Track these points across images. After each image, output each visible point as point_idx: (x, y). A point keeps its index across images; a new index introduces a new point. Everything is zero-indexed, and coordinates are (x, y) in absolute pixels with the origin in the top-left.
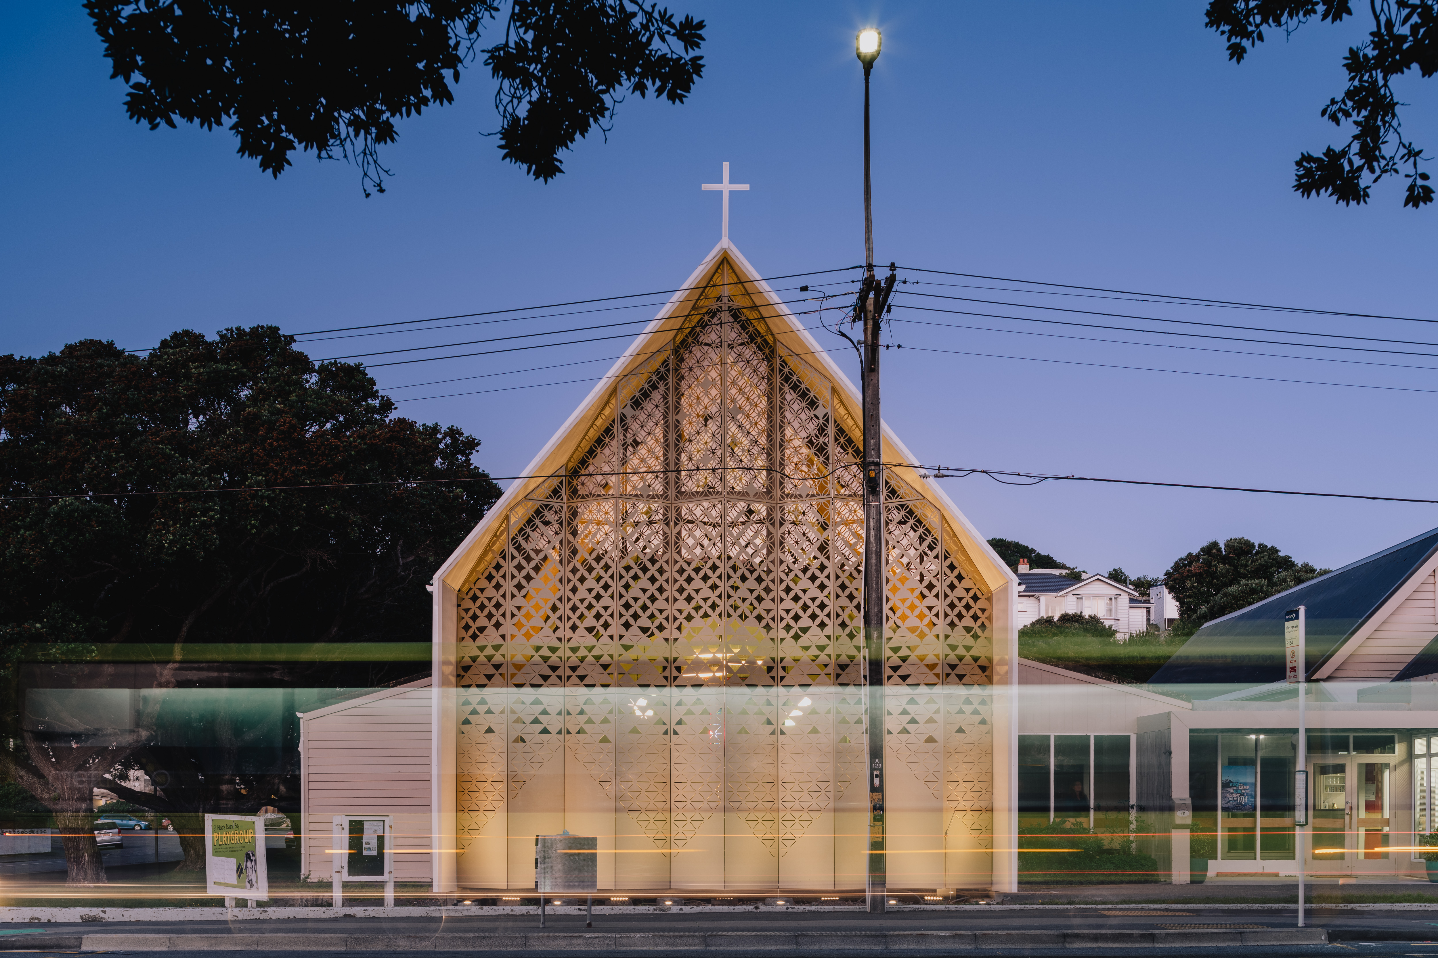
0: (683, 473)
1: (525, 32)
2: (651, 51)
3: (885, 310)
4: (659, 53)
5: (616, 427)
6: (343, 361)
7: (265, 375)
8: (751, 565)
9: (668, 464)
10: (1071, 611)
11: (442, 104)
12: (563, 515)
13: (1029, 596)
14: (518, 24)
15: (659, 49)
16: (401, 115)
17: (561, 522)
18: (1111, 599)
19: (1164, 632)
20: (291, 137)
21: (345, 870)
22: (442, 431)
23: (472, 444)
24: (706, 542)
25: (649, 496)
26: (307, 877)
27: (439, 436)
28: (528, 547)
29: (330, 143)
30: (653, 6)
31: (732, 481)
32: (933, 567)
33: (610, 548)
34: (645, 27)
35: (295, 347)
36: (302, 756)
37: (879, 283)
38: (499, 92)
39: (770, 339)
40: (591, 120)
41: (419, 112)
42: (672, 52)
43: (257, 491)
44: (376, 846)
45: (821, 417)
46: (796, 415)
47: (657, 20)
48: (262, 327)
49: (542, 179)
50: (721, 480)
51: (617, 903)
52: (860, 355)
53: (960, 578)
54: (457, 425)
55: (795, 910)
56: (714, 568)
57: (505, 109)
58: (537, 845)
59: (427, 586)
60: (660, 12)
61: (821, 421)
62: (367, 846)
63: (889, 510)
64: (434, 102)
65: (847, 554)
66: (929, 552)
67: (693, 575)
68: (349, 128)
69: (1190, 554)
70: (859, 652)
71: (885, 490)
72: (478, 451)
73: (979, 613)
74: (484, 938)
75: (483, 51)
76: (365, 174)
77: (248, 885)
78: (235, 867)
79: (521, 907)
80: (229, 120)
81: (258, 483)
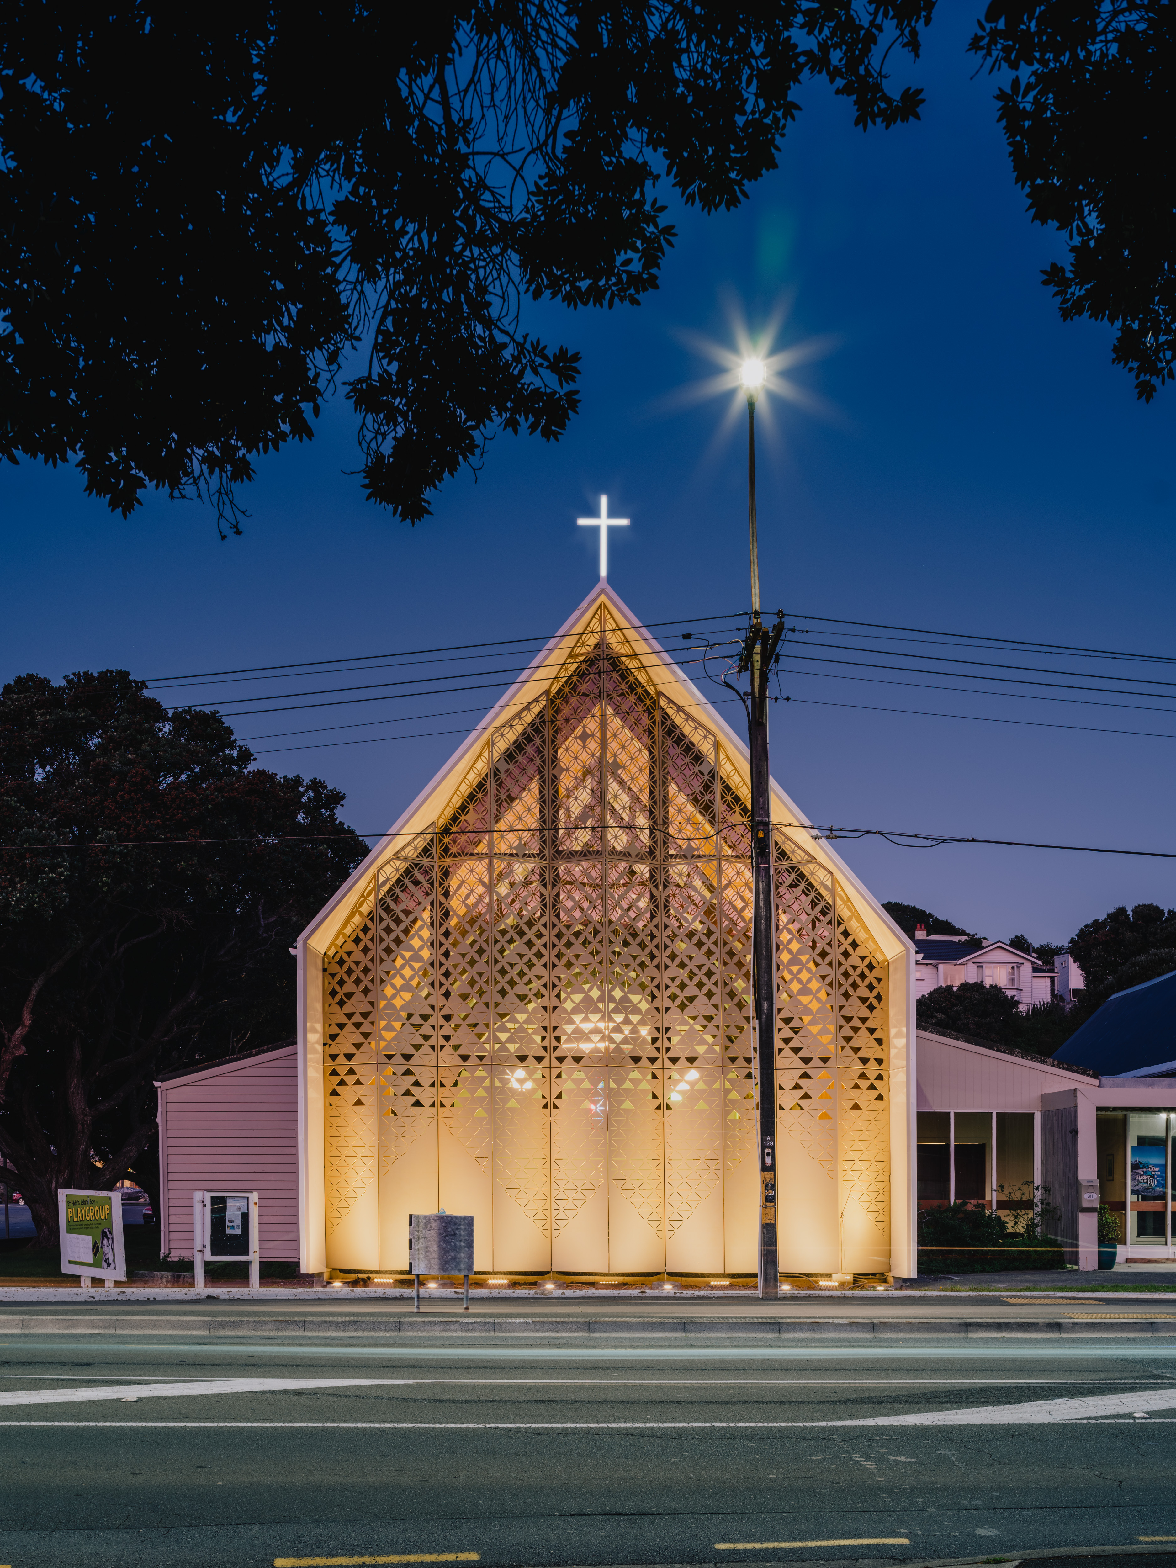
0: (561, 832)
1: (389, 364)
2: (523, 385)
3: (773, 660)
4: (532, 387)
5: (489, 782)
6: (198, 709)
7: (116, 723)
8: (634, 930)
9: (544, 822)
10: (972, 980)
11: (301, 440)
12: (434, 874)
13: (927, 964)
14: (381, 355)
15: (532, 383)
16: (258, 451)
17: (432, 883)
18: (1013, 968)
19: (1069, 1003)
20: (141, 474)
21: (208, 1250)
22: (305, 784)
23: (337, 798)
24: (586, 905)
25: (525, 855)
26: (168, 1256)
27: (301, 789)
28: (397, 909)
29: (183, 482)
30: (525, 337)
31: (612, 841)
32: (826, 933)
33: (484, 910)
34: (517, 359)
35: (146, 693)
36: (160, 1128)
37: (766, 633)
38: (362, 428)
39: (651, 690)
40: (460, 457)
41: (277, 448)
42: (546, 386)
43: (108, 847)
44: (239, 1223)
45: (706, 773)
46: (679, 771)
47: (529, 352)
48: (112, 672)
49: (409, 521)
50: (601, 839)
51: (496, 1287)
52: (747, 708)
53: (854, 945)
54: (320, 777)
55: (683, 1295)
56: (596, 932)
57: (369, 447)
58: (410, 1224)
59: (290, 949)
60: (532, 342)
61: (706, 777)
62: (230, 1224)
63: (779, 872)
64: (293, 438)
65: (735, 919)
66: (821, 918)
67: (573, 940)
68: (203, 465)
69: (1096, 921)
70: (749, 1022)
71: (774, 851)
72: (342, 806)
73: (875, 983)
74: (355, 1322)
75: (344, 383)
76: (221, 515)
77: (105, 1265)
78: (91, 1245)
79: (394, 1290)
80: (76, 456)
81: (110, 839)
